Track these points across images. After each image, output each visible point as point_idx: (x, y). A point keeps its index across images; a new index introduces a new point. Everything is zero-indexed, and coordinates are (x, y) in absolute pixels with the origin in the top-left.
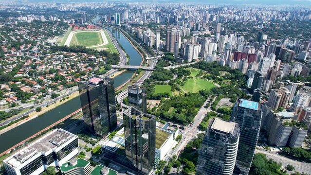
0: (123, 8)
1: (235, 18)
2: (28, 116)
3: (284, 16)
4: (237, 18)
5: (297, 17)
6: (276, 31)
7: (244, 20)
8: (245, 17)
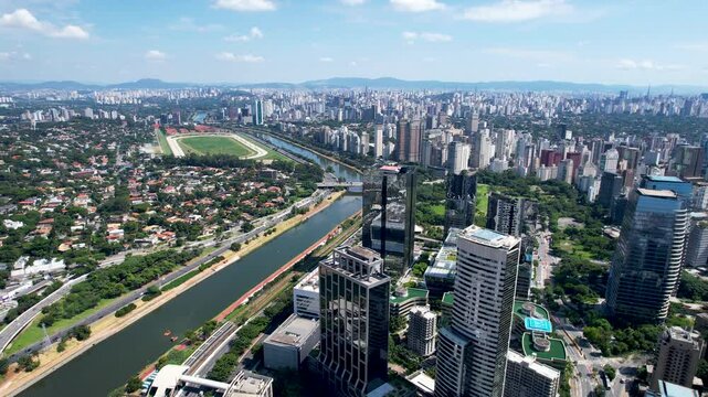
0: (241, 98)
1: (488, 109)
2: (223, 258)
3: (578, 105)
4: (493, 109)
5: (601, 108)
6: (578, 128)
7: (509, 113)
8: (509, 109)
